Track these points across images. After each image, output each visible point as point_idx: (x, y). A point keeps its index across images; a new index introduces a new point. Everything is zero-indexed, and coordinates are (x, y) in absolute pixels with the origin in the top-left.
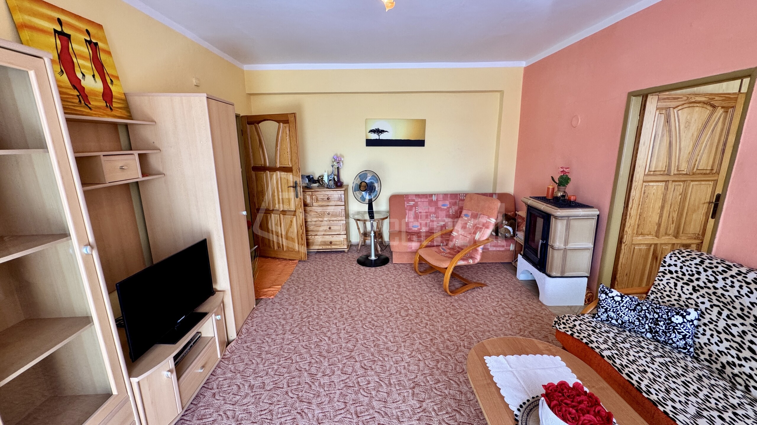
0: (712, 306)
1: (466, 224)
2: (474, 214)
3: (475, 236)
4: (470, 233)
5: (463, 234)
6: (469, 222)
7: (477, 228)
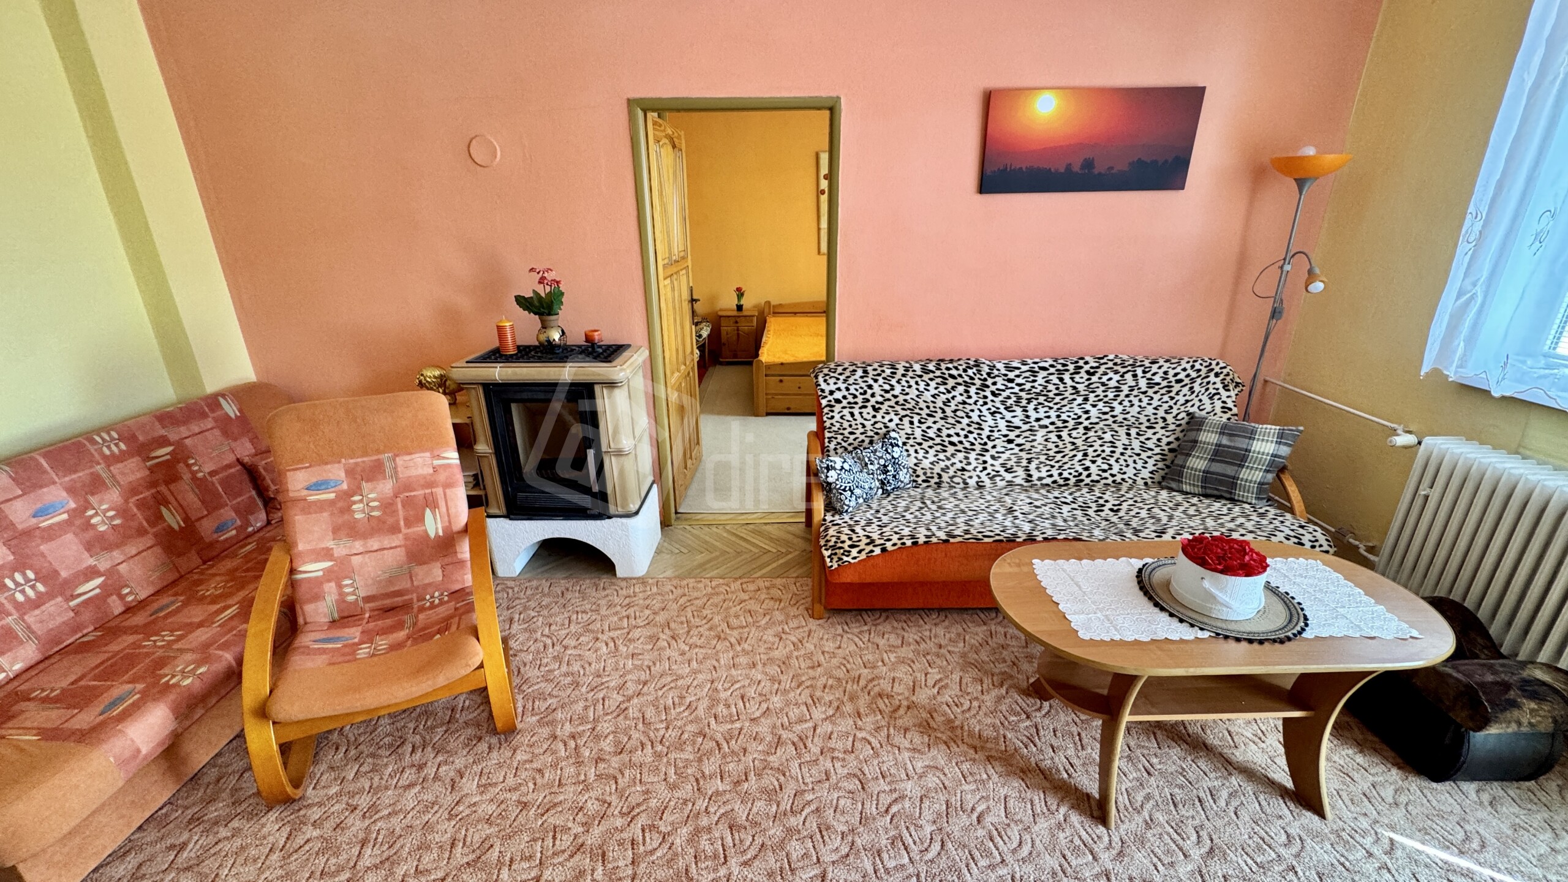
1: (348, 509)
2: (359, 469)
3: (423, 528)
4: (395, 530)
5: (361, 550)
6: (355, 503)
7: (408, 503)
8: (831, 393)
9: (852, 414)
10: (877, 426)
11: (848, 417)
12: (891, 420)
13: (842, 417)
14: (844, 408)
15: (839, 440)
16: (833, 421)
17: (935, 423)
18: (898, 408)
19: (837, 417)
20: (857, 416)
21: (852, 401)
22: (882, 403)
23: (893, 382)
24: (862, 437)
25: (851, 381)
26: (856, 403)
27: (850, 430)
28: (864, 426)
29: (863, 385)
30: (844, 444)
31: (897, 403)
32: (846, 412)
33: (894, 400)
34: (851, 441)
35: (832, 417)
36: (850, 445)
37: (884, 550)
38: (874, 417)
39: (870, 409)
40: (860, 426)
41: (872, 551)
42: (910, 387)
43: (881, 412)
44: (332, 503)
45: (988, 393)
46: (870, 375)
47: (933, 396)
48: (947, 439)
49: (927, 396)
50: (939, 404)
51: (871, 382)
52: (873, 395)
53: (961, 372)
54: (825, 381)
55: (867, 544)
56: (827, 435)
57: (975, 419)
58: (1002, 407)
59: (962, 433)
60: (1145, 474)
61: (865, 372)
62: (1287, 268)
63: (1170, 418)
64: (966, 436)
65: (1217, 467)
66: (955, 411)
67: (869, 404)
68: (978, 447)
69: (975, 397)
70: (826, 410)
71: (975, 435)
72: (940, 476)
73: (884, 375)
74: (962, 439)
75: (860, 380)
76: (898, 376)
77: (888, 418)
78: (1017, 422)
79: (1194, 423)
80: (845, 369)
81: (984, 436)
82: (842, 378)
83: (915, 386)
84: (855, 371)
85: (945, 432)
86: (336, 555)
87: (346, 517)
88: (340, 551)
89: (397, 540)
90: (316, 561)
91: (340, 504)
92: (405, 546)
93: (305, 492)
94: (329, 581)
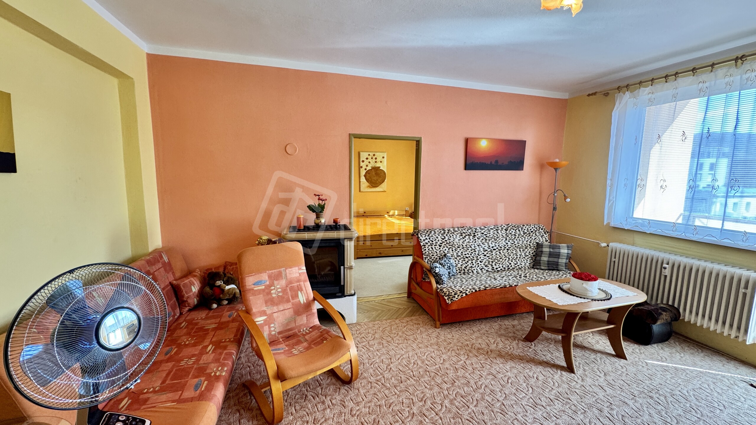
0: (449, 249)
1: (269, 293)
2: (273, 275)
3: (298, 300)
4: (288, 301)
5: (276, 310)
6: (272, 290)
7: (292, 289)
8: (424, 240)
9: (432, 248)
10: (441, 252)
11: (431, 249)
12: (445, 250)
13: (429, 249)
14: (429, 246)
15: (429, 258)
16: (426, 251)
17: (460, 250)
18: (447, 245)
19: (427, 249)
20: (434, 249)
21: (432, 243)
22: (442, 244)
23: (445, 235)
24: (436, 257)
25: (430, 235)
26: (433, 244)
27: (432, 254)
28: (437, 253)
29: (435, 237)
30: (430, 260)
31: (447, 243)
32: (430, 247)
33: (446, 242)
34: (433, 258)
35: (425, 250)
36: (433, 260)
37: (466, 294)
38: (440, 249)
39: (438, 246)
40: (435, 253)
41: (462, 295)
42: (451, 237)
43: (442, 247)
44: (263, 290)
45: (476, 238)
46: (437, 233)
47: (459, 240)
48: (465, 256)
49: (457, 240)
50: (461, 243)
51: (437, 236)
52: (438, 241)
53: (466, 231)
54: (421, 236)
55: (460, 293)
56: (424, 257)
57: (473, 248)
58: (481, 243)
59: (470, 253)
60: (528, 264)
61: (435, 232)
62: (556, 195)
63: (531, 244)
64: (471, 254)
65: (551, 259)
66: (466, 245)
67: (437, 244)
68: (475, 258)
69: (472, 240)
70: (423, 247)
71: (474, 254)
72: (464, 270)
73: (441, 233)
74: (470, 255)
75: (433, 235)
76: (446, 233)
77: (444, 249)
78: (486, 248)
79: (539, 246)
80: (427, 231)
81: (477, 254)
82: (427, 234)
83: (452, 237)
84: (431, 232)
85: (464, 253)
86: (267, 313)
87: (270, 296)
88: (269, 312)
89: (289, 305)
90: (261, 316)
91: (266, 291)
92: (293, 308)
93: (253, 286)
94: (266, 325)
